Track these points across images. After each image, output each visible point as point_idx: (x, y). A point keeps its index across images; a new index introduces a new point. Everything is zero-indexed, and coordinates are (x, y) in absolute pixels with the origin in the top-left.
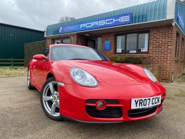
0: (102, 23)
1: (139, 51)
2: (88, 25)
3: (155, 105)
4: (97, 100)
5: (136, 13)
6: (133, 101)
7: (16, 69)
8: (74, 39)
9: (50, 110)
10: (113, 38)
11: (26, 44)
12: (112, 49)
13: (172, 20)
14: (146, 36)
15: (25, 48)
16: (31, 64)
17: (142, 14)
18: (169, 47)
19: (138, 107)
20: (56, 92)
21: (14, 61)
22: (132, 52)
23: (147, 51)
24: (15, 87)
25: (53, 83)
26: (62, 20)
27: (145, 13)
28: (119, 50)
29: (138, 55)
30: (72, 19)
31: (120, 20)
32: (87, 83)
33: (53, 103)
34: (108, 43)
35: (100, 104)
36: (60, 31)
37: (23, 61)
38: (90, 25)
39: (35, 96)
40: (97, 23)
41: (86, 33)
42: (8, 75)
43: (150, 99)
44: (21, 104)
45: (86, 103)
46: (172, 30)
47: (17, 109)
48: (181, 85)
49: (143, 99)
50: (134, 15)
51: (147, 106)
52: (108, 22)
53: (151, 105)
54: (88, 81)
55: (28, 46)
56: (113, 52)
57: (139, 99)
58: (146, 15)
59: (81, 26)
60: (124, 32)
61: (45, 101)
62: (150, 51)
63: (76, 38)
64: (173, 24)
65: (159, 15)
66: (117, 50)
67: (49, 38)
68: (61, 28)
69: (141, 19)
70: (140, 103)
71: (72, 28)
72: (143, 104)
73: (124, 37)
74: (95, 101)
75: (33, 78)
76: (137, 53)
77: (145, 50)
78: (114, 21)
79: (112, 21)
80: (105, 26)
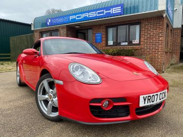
0: (93, 14)
1: (130, 43)
2: (78, 17)
3: (162, 100)
4: (103, 99)
5: (127, 5)
6: (141, 97)
7: (2, 64)
8: (64, 31)
9: (46, 109)
10: (104, 30)
11: (12, 38)
12: (104, 42)
13: (163, 12)
14: (138, 27)
15: (11, 42)
16: (20, 59)
17: (133, 5)
18: (160, 39)
19: (146, 104)
20: (51, 90)
22: (123, 44)
23: (138, 42)
24: (3, 85)
25: (47, 81)
26: (48, 12)
27: (137, 4)
28: (111, 43)
29: (130, 47)
30: (58, 11)
31: (111, 11)
32: (89, 80)
33: (49, 102)
34: (99, 36)
35: (106, 103)
36: (48, 23)
37: (9, 56)
38: (80, 17)
39: (27, 94)
40: (87, 15)
41: (77, 25)
43: (157, 95)
44: (12, 103)
45: (90, 103)
46: (163, 21)
47: (8, 109)
48: (172, 76)
49: (151, 95)
50: (125, 7)
51: (155, 103)
52: (99, 13)
53: (159, 101)
54: (90, 78)
55: (14, 41)
56: (104, 45)
57: (147, 95)
58: (138, 6)
59: (71, 18)
60: (115, 24)
61: (41, 101)
62: (142, 43)
63: (65, 30)
64: (164, 16)
65: (151, 6)
66: (109, 42)
67: (36, 31)
68: (50, 21)
70: (148, 99)
71: (61, 20)
72: (151, 100)
73: (115, 28)
74: (101, 100)
75: (24, 75)
76: (128, 45)
77: (137, 41)
78: (105, 12)
79: (103, 12)
80: (96, 17)
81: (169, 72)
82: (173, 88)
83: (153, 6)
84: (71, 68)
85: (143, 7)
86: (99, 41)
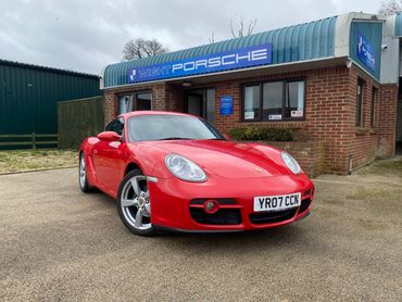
0: (215, 63)
1: (287, 116)
2: (187, 66)
3: (290, 206)
4: (205, 200)
5: (278, 45)
6: (256, 200)
7: (45, 155)
8: (159, 95)
9: (134, 220)
10: (237, 90)
11: (60, 104)
12: (236, 113)
14: (301, 86)
15: (59, 112)
18: (343, 108)
20: (143, 192)
21: (37, 139)
22: (273, 117)
23: (301, 115)
24: (58, 190)
25: (138, 179)
26: (130, 46)
27: (296, 45)
28: (250, 115)
29: (286, 125)
31: (248, 57)
32: (191, 176)
34: (227, 101)
35: (209, 205)
36: (132, 77)
37: (55, 139)
38: (191, 66)
40: (204, 63)
41: (185, 82)
42: (35, 169)
43: (282, 198)
44: (79, 215)
45: (190, 204)
46: (347, 75)
48: (364, 180)
49: (271, 197)
50: (276, 48)
52: (226, 60)
53: (284, 207)
55: (65, 109)
56: (237, 119)
57: (265, 197)
58: (298, 48)
59: (175, 68)
60: (258, 78)
61: (125, 208)
62: (308, 116)
63: (163, 90)
64: (349, 65)
65: (322, 48)
66: (246, 114)
67: (108, 91)
68: (134, 72)
69: (288, 56)
70: (267, 203)
71: (156, 72)
72: (271, 204)
73: (258, 88)
74: (203, 201)
75: (94, 173)
76: (282, 120)
77: (298, 113)
78: (238, 58)
79: (234, 59)
80: (222, 68)
81: (364, 174)
82: (351, 201)
83: (326, 48)
84: (168, 161)
85: (306, 50)
86: (227, 112)
